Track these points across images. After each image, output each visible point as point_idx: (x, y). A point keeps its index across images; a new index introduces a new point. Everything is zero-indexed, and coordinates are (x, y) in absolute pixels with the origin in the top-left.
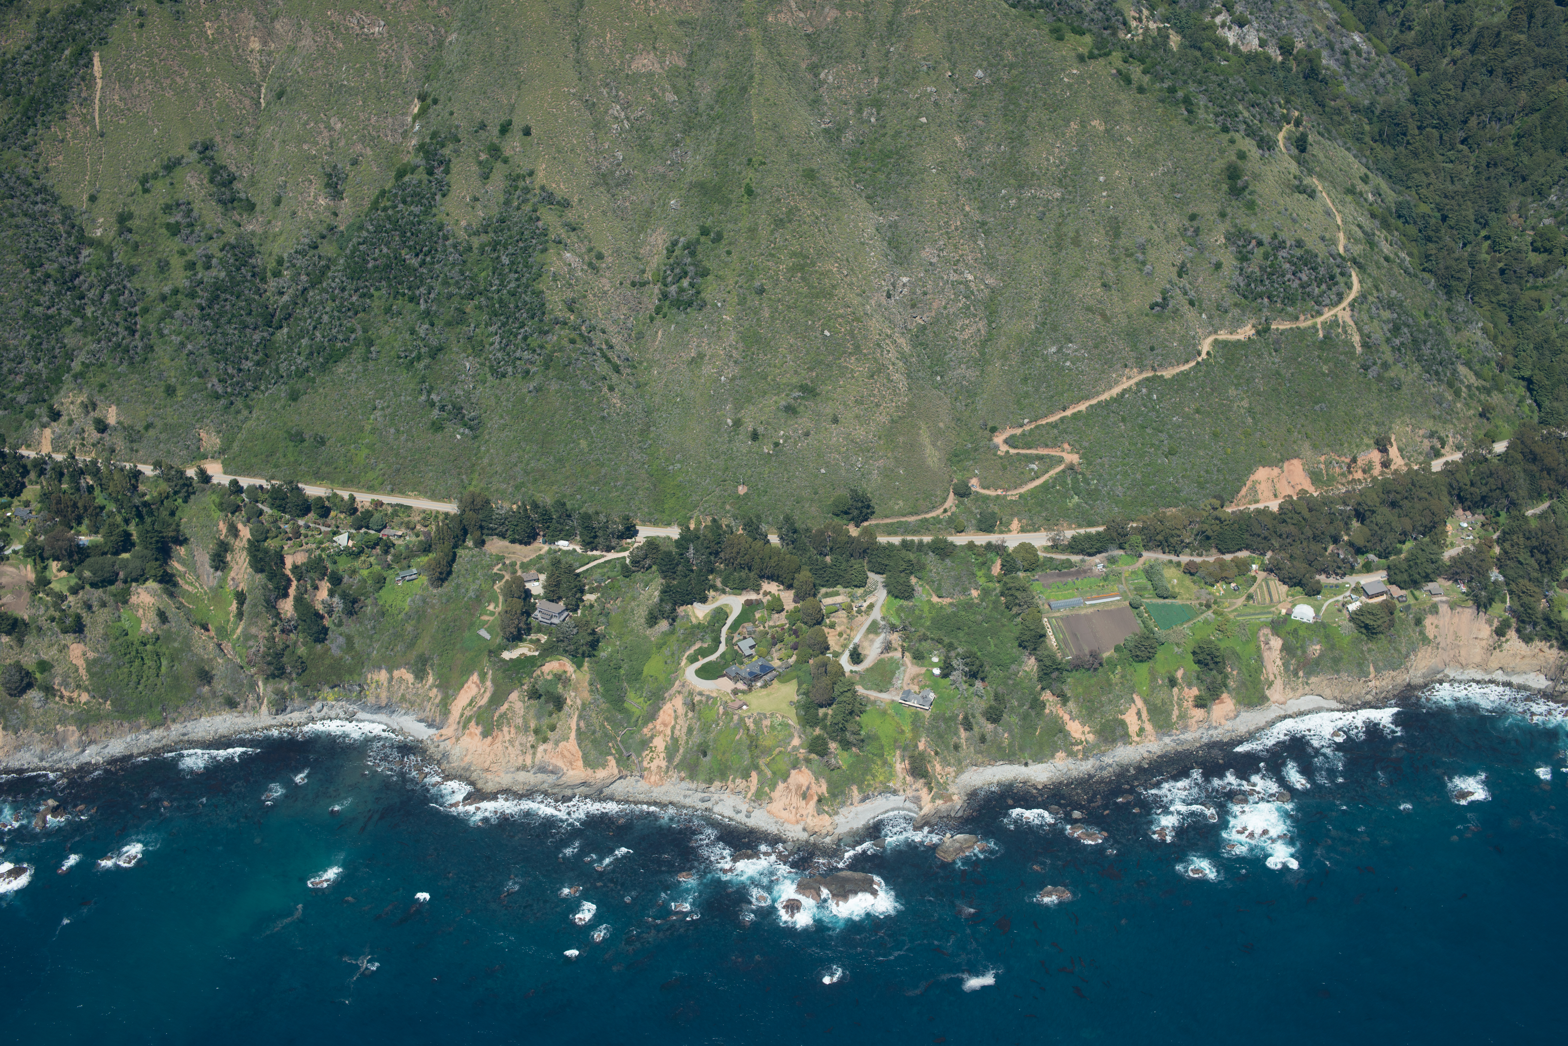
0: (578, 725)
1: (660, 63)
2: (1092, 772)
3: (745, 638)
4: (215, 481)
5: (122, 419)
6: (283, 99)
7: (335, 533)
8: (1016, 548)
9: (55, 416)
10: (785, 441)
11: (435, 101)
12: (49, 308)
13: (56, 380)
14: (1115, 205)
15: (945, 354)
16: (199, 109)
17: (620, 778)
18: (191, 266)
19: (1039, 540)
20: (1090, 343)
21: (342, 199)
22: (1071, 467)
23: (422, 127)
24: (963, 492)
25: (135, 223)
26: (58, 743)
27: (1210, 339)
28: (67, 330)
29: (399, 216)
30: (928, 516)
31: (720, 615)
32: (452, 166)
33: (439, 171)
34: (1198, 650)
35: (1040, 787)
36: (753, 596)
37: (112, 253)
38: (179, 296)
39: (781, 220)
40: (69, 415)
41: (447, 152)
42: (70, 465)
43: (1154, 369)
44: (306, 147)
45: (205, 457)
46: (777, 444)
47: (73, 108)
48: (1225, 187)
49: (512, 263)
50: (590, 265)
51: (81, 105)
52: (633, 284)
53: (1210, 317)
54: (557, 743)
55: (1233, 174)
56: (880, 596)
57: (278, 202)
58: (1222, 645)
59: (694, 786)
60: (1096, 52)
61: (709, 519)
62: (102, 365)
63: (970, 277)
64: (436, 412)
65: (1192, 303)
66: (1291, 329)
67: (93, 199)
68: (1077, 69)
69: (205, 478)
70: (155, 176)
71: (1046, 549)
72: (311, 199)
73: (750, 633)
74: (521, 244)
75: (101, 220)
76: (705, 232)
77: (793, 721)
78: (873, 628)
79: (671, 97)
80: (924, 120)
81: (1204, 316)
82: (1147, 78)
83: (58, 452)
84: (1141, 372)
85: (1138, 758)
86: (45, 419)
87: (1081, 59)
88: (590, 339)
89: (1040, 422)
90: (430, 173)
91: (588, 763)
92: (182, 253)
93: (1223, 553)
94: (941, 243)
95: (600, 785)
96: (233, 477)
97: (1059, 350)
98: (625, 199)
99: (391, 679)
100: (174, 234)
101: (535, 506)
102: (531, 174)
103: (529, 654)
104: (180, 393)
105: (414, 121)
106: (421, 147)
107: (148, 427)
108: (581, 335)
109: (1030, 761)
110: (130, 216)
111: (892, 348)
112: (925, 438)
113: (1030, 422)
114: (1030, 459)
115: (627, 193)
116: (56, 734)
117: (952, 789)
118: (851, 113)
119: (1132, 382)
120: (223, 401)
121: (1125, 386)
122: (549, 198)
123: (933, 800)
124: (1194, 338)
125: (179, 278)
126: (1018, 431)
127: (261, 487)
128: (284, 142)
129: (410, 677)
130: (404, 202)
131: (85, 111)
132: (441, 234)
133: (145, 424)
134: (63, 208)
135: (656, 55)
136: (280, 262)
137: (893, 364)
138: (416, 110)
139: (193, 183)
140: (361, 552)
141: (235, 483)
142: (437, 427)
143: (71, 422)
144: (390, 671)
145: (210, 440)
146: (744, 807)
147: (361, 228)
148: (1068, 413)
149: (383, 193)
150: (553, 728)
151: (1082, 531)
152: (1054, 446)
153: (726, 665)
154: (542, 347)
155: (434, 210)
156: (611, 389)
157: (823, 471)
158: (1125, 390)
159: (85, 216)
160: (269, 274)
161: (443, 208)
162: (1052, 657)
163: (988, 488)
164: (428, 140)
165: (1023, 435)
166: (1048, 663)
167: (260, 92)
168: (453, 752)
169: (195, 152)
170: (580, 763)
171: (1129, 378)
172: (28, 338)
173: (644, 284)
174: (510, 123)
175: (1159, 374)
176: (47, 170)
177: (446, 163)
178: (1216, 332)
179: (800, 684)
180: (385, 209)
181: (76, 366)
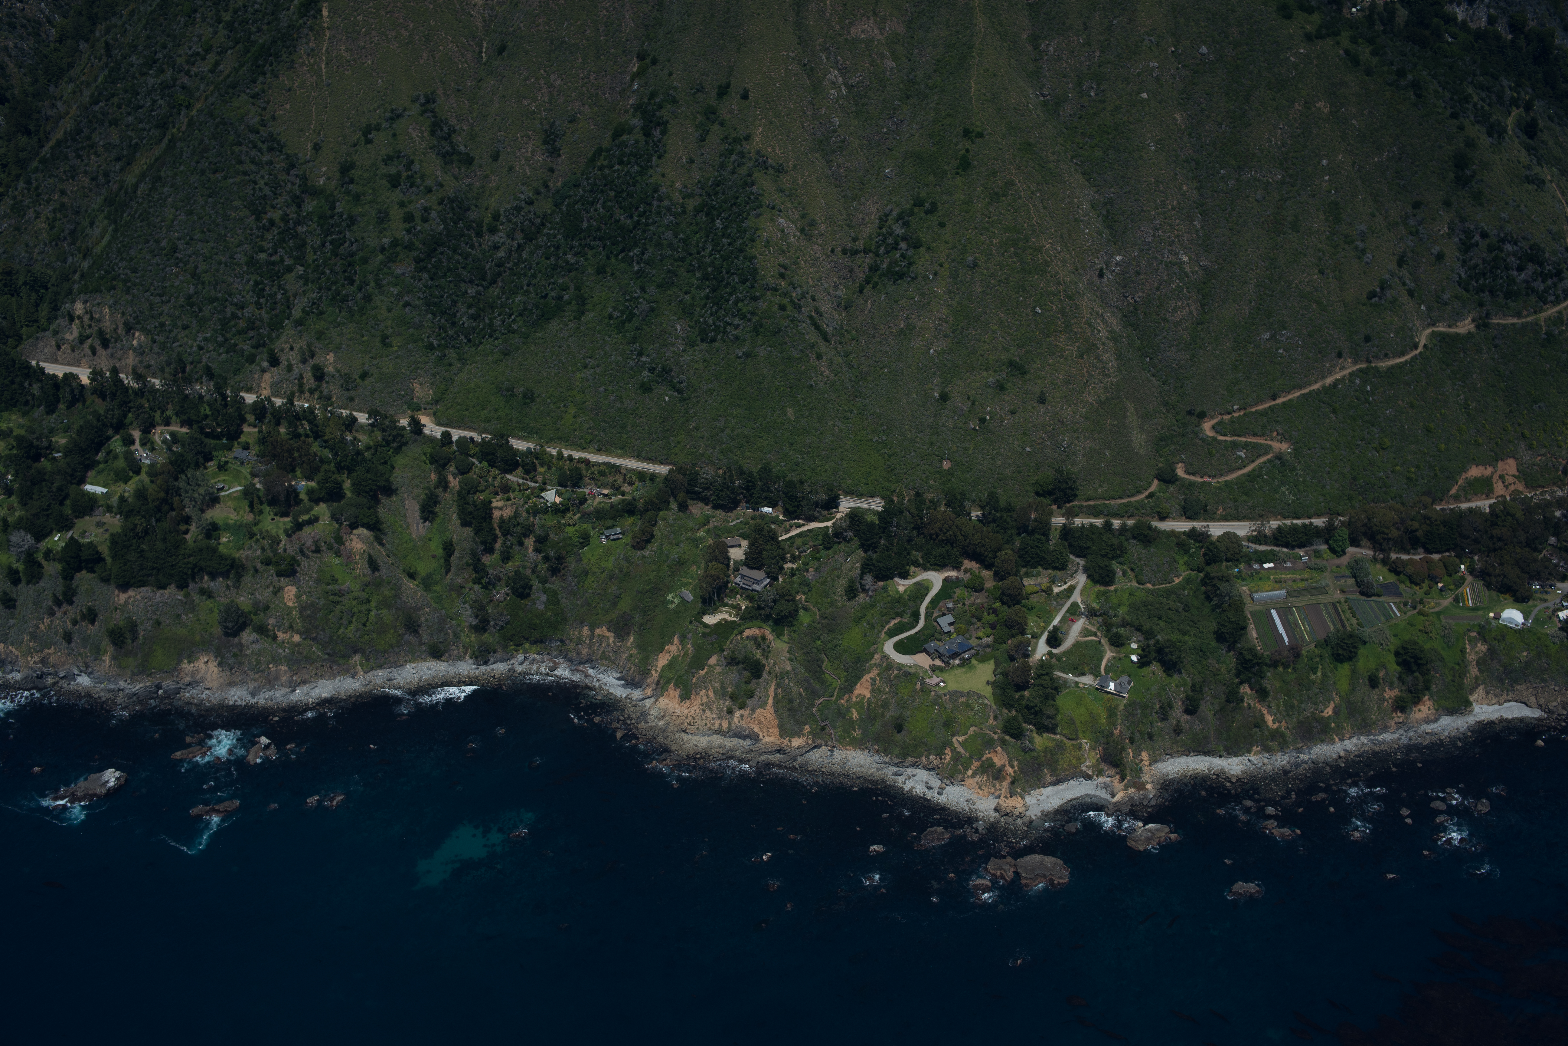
0: (776, 693)
1: (880, 29)
2: (1288, 767)
3: (944, 615)
4: (427, 431)
5: (339, 366)
6: (505, 54)
7: (543, 490)
8: (1219, 537)
9: (274, 362)
10: (991, 418)
11: (654, 62)
12: (271, 255)
13: (276, 326)
14: (1336, 189)
15: (1156, 335)
16: (422, 62)
17: (815, 747)
18: (409, 218)
19: (1242, 529)
20: (1305, 332)
21: (559, 155)
22: (1279, 457)
23: (640, 86)
24: (1167, 478)
25: (355, 173)
26: (270, 682)
27: (1428, 331)
28: (290, 277)
29: (616, 175)
30: (1132, 499)
31: (921, 589)
32: (669, 126)
33: (657, 133)
34: (1402, 652)
35: (1234, 780)
36: (953, 574)
37: (334, 202)
38: (399, 248)
39: (996, 194)
40: (288, 361)
41: (664, 113)
42: (288, 410)
43: (1368, 361)
44: (525, 103)
45: (417, 408)
46: (983, 421)
47: (301, 57)
48: (1451, 175)
49: (726, 227)
50: (802, 230)
51: (308, 55)
52: (844, 252)
53: (1429, 309)
54: (753, 710)
55: (1460, 162)
56: (1081, 580)
57: (496, 157)
58: (1427, 646)
59: (887, 760)
60: (1324, 31)
61: (912, 493)
62: (322, 313)
63: (1185, 258)
64: (646, 373)
65: (1411, 293)
66: (1513, 324)
67: (317, 148)
68: (1304, 48)
69: (417, 427)
70: (378, 128)
71: (1249, 539)
72: (529, 154)
73: (949, 610)
74: (735, 209)
75: (324, 169)
76: (919, 203)
77: (990, 701)
78: (1074, 611)
79: (890, 64)
80: (1145, 95)
81: (1423, 307)
82: (1375, 60)
83: (276, 396)
84: (1355, 362)
85: (1334, 756)
86: (265, 364)
87: (1309, 38)
88: (800, 307)
89: (1249, 410)
90: (647, 134)
91: (784, 732)
92: (402, 204)
93: (1431, 553)
94: (1158, 222)
95: (793, 753)
96: (445, 429)
97: (1273, 337)
98: (839, 166)
99: (592, 637)
100: (395, 186)
101: (741, 472)
102: (747, 138)
103: (729, 619)
104: (396, 342)
105: (632, 80)
106: (638, 108)
107: (364, 376)
108: (792, 301)
109: (1225, 754)
110: (352, 166)
111: (1101, 327)
112: (1133, 420)
113: (1239, 409)
114: (1235, 446)
115: (842, 160)
116: (269, 674)
117: (1146, 777)
118: (1070, 86)
119: (1346, 372)
120: (437, 353)
121: (1338, 376)
122: (763, 164)
123: (1126, 788)
124: (1411, 329)
125: (397, 228)
126: (1227, 417)
127: (472, 439)
128: (504, 97)
129: (611, 636)
130: (621, 163)
131: (312, 61)
132: (656, 195)
133: (360, 371)
134: (288, 155)
135: (875, 20)
136: (496, 217)
137: (1104, 344)
138: (635, 70)
139: (414, 135)
140: (568, 509)
141: (446, 436)
142: (646, 388)
143: (290, 368)
144: (592, 629)
145: (422, 391)
146: (936, 783)
147: (577, 186)
148: (1279, 401)
149: (599, 151)
150: (750, 695)
151: (1288, 522)
152: (1263, 435)
153: (926, 641)
154: (753, 313)
155: (651, 171)
156: (819, 357)
157: (1028, 449)
158: (1337, 380)
159: (310, 165)
160: (485, 228)
161: (658, 170)
162: (1252, 650)
163: (1193, 474)
164: (646, 100)
165: (1232, 421)
166: (1248, 657)
167: (481, 47)
168: (651, 712)
169: (417, 105)
170: (776, 731)
171: (1342, 368)
172: (252, 283)
173: (855, 253)
174: (728, 86)
175: (1373, 365)
176: (274, 118)
177: (663, 124)
178: (1434, 325)
179: (997, 664)
180: (601, 169)
181: (297, 313)
